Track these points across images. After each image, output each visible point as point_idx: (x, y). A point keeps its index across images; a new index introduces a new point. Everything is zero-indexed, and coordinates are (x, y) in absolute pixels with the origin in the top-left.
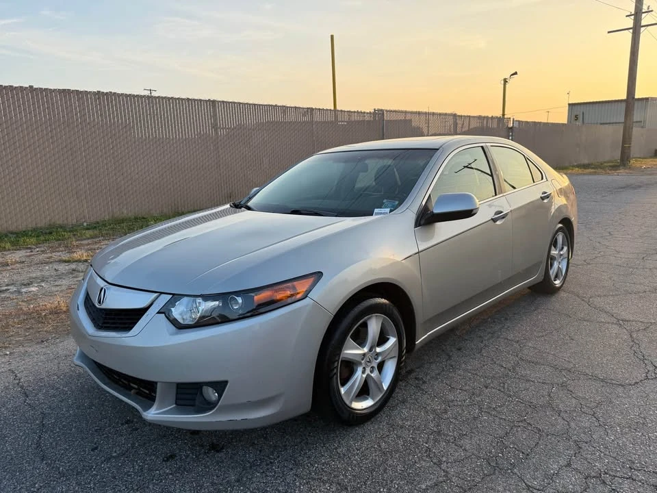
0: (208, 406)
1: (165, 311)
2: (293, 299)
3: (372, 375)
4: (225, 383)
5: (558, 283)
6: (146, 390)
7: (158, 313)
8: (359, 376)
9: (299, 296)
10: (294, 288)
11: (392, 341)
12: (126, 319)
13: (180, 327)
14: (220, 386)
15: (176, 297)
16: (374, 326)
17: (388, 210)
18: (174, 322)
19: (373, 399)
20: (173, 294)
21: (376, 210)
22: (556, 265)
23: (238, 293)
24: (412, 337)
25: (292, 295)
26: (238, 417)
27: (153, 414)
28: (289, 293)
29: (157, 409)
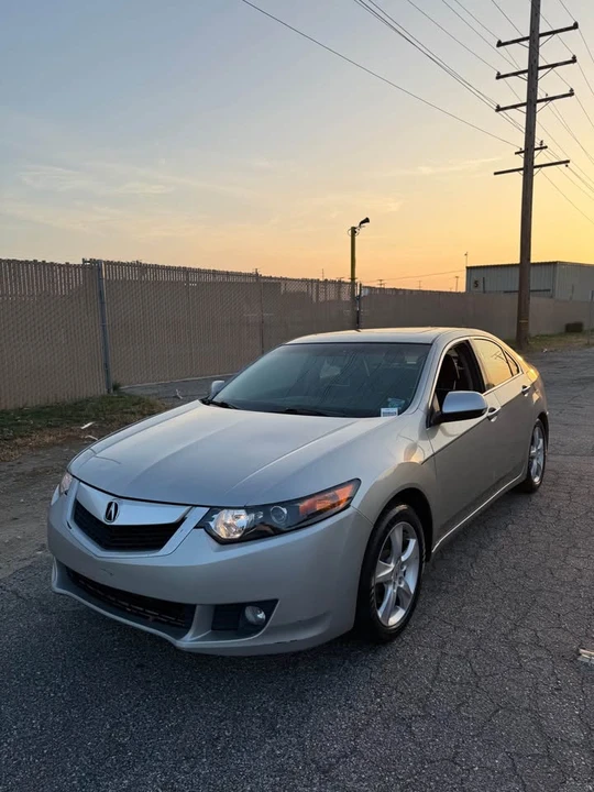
0: (256, 628)
1: (203, 525)
2: (337, 509)
3: (402, 586)
4: (276, 601)
5: (537, 480)
7: (196, 527)
8: (391, 591)
9: (342, 506)
10: (335, 496)
11: (413, 543)
12: (154, 537)
13: (223, 542)
14: (268, 606)
15: (214, 510)
16: (397, 535)
17: (396, 410)
18: (217, 539)
19: (403, 608)
20: (211, 507)
21: (383, 410)
22: (535, 462)
23: (282, 504)
24: (429, 545)
25: (333, 506)
26: (287, 639)
27: (188, 641)
28: (328, 503)
29: (194, 636)
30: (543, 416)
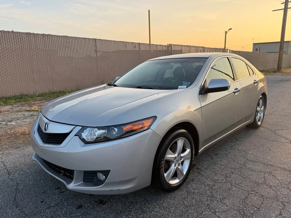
0: (100, 182)
1: (78, 135)
2: (143, 129)
3: (179, 167)
4: (109, 171)
5: (259, 123)
6: (69, 174)
7: (75, 135)
8: (173, 168)
9: (145, 128)
10: (143, 124)
11: (188, 151)
12: (59, 138)
13: (86, 142)
14: (106, 173)
15: (84, 128)
16: (180, 143)
17: (185, 87)
18: (83, 140)
19: (179, 179)
20: (83, 126)
21: (179, 87)
22: (259, 114)
23: (115, 126)
24: (197, 149)
25: (142, 128)
26: (115, 188)
27: (72, 186)
28: (140, 126)
29: (74, 184)
30: (264, 95)
